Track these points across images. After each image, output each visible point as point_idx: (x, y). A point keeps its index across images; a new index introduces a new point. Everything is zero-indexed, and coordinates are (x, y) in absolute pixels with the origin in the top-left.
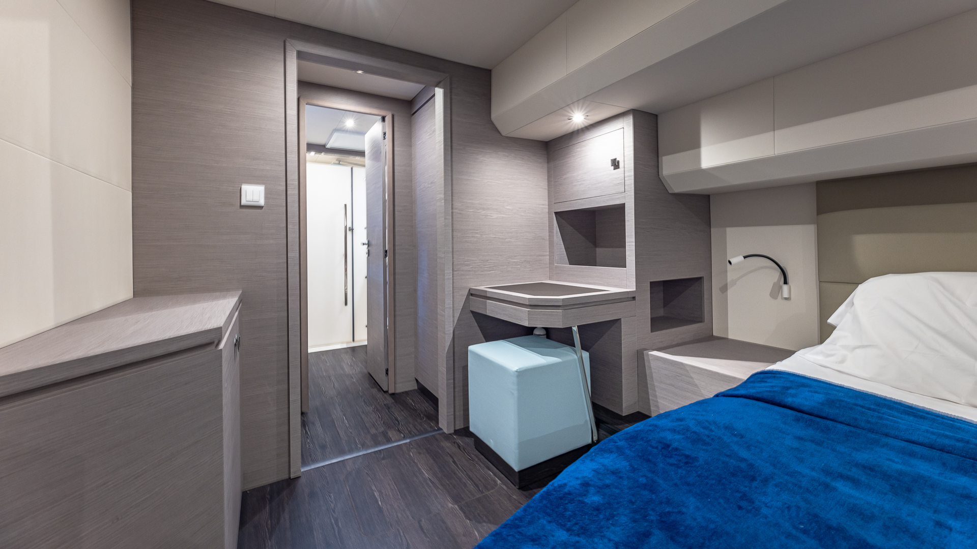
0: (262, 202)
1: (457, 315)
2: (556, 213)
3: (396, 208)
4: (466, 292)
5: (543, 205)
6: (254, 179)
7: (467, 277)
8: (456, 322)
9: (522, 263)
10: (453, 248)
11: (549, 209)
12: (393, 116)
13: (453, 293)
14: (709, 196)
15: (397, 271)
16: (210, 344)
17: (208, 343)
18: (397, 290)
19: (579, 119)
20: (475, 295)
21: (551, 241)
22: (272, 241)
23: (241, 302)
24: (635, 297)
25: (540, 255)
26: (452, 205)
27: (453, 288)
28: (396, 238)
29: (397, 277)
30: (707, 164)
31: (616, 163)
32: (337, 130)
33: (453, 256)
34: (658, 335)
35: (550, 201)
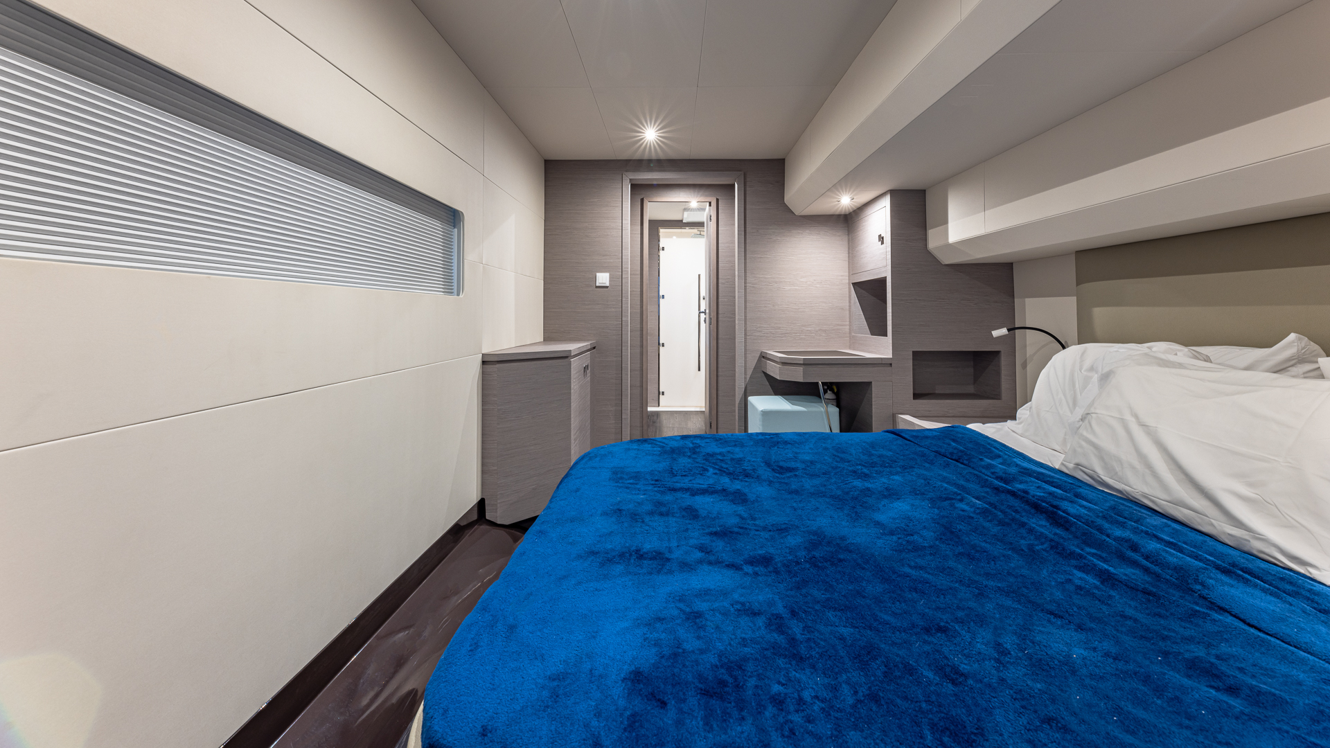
0: (608, 284)
1: (749, 373)
2: (854, 284)
3: (720, 281)
4: (758, 355)
5: (842, 276)
6: (603, 270)
7: (759, 342)
8: (748, 377)
9: (817, 331)
10: (745, 317)
11: (849, 280)
12: (717, 200)
13: (745, 354)
14: (1012, 263)
15: (720, 336)
16: (567, 357)
17: (565, 356)
18: (720, 353)
19: (846, 201)
20: (763, 357)
21: (850, 311)
22: (613, 310)
23: (594, 348)
24: (891, 364)
25: (838, 325)
26: (745, 279)
27: (745, 350)
28: (720, 307)
29: (720, 341)
30: (953, 238)
31: (881, 239)
32: (685, 210)
33: (746, 324)
34: (923, 404)
35: (849, 272)
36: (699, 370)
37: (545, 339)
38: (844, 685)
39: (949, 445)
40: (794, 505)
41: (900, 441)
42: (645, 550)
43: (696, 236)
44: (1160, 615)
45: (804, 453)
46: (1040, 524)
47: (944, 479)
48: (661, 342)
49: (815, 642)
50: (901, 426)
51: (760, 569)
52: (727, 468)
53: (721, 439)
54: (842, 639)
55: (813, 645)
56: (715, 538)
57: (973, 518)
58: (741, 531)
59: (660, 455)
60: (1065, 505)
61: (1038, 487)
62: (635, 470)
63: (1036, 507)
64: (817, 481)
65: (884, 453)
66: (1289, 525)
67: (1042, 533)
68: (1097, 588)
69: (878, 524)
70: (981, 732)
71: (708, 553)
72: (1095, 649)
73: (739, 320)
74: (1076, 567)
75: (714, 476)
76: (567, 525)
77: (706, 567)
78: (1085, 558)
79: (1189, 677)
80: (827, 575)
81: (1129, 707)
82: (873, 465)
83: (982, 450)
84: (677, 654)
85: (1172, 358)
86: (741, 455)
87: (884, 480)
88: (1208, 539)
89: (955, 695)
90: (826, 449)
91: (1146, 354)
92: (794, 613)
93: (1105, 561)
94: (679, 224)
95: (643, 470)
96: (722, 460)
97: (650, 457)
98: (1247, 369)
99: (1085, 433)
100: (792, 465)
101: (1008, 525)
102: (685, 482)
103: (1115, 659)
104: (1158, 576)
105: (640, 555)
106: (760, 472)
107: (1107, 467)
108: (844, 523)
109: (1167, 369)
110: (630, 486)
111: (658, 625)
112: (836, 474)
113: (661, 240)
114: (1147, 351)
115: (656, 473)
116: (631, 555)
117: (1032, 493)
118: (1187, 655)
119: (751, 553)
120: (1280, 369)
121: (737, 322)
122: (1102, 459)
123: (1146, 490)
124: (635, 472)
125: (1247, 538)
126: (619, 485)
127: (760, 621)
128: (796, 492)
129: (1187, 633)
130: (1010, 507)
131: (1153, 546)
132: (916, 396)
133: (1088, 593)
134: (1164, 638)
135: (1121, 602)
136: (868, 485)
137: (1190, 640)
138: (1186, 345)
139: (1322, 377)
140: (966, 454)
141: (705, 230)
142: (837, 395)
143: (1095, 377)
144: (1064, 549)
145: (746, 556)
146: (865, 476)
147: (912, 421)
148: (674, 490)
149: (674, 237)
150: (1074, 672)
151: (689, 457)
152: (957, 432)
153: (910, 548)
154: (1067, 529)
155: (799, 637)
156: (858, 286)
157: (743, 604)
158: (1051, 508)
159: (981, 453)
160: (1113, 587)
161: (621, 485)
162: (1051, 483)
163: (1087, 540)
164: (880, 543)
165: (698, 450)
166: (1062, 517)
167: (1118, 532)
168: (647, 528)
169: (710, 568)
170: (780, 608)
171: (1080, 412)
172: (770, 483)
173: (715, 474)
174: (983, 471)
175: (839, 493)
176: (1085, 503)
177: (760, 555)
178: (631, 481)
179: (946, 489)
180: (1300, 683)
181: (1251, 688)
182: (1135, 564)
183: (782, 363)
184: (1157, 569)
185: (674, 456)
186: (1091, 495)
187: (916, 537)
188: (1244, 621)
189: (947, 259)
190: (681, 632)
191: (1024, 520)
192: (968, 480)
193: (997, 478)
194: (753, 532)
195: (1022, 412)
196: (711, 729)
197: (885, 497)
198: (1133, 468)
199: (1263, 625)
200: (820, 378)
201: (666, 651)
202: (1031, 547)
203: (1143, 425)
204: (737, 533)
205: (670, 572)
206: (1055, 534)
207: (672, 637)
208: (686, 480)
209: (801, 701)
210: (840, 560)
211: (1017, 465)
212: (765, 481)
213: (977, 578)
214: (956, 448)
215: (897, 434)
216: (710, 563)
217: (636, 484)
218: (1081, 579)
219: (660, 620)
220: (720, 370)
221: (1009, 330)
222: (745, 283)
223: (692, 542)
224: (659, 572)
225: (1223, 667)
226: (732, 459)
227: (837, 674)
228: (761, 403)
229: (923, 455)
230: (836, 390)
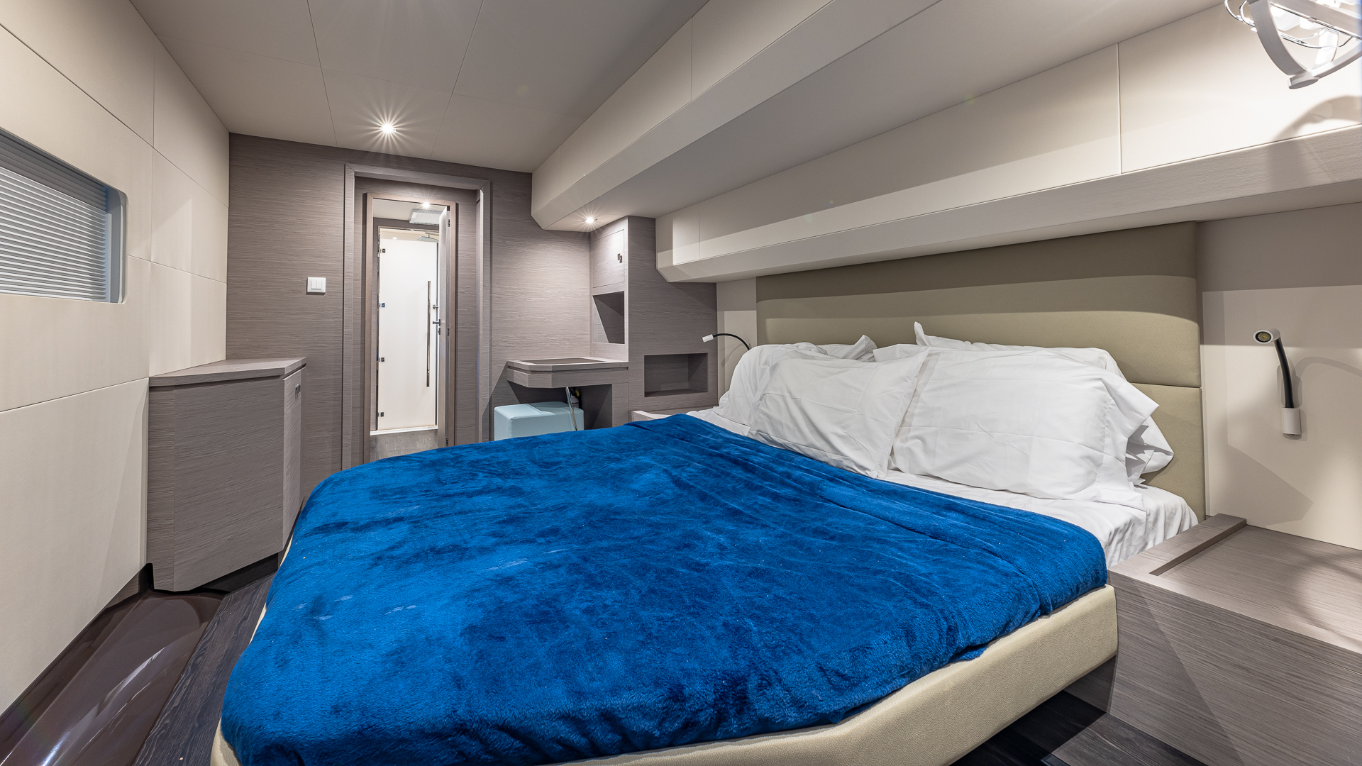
0: (324, 290)
1: (494, 384)
2: (595, 297)
4: (504, 365)
5: (584, 289)
6: (317, 274)
7: (505, 351)
8: (493, 388)
9: (561, 340)
10: (491, 327)
11: (590, 293)
12: (457, 205)
13: (490, 365)
14: (715, 283)
15: (459, 348)
16: (279, 376)
17: (276, 376)
18: (458, 366)
19: (590, 221)
20: (510, 367)
21: (591, 322)
22: (331, 320)
23: (304, 366)
24: (627, 368)
25: (581, 334)
26: (491, 290)
27: (491, 361)
28: (459, 317)
29: (459, 353)
30: (676, 262)
31: (620, 258)
32: (415, 210)
33: (491, 334)
34: (654, 400)
35: (590, 286)
36: (428, 385)
37: (228, 358)
38: (631, 590)
39: (676, 428)
40: (566, 489)
41: (640, 431)
42: (439, 547)
43: (423, 239)
44: (801, 511)
45: (563, 449)
46: (738, 472)
47: (675, 454)
48: (380, 357)
49: (606, 572)
50: (636, 420)
51: (552, 538)
52: (496, 471)
53: (480, 447)
54: (624, 566)
55: (605, 574)
56: (504, 525)
57: (697, 476)
58: (527, 515)
59: (420, 469)
60: (752, 458)
61: (736, 449)
62: (398, 486)
63: (735, 462)
64: (580, 469)
65: (629, 440)
66: (858, 448)
67: (740, 478)
68: (771, 504)
69: (634, 491)
70: (715, 590)
71: (501, 537)
72: (770, 535)
73: (484, 330)
74: (759, 494)
75: (485, 478)
76: (339, 546)
77: (505, 547)
78: (764, 488)
79: (814, 537)
80: (604, 531)
81: (787, 558)
82: (622, 451)
83: (698, 430)
84: (501, 607)
85: (808, 353)
86: (507, 459)
87: (632, 461)
88: (824, 464)
89: (699, 577)
90: (581, 443)
91: (796, 351)
92: (585, 560)
93: (774, 488)
94: (404, 224)
95: (407, 485)
96: (489, 465)
97: (410, 472)
98: (843, 358)
99: (762, 408)
100: (556, 459)
101: (719, 476)
102: (458, 488)
103: (780, 537)
104: (800, 490)
105: (437, 552)
106: (528, 469)
107: (775, 430)
108: (609, 495)
109: (805, 360)
110: (398, 500)
111: (476, 594)
112: (594, 461)
113: (381, 240)
114: (796, 348)
115: (423, 485)
116: (427, 553)
117: (732, 453)
118: (814, 527)
119: (540, 529)
120: (858, 358)
121: (481, 332)
122: (772, 424)
123: (795, 441)
124: (399, 488)
125: (841, 460)
126: (384, 501)
127: (562, 571)
128: (565, 480)
129: (814, 517)
130: (720, 465)
131: (798, 473)
132: (647, 394)
133: (766, 507)
134: (803, 522)
135: (783, 508)
136: (620, 466)
137: (815, 520)
138: (816, 345)
139: (875, 361)
140: (689, 434)
141: (440, 233)
142: (579, 398)
143: (768, 368)
144: (752, 485)
145: (536, 532)
146: (618, 460)
147: (642, 415)
148: (449, 496)
149: (395, 238)
150: (760, 549)
151: (454, 466)
152: (680, 419)
153: (658, 502)
154: (754, 473)
155: (593, 572)
156: (598, 298)
157: (545, 563)
158: (744, 461)
159: (699, 432)
160: (778, 502)
161: (388, 501)
162: (743, 446)
163: (765, 477)
164: (638, 503)
165: (461, 459)
166: (751, 465)
167: (781, 469)
168: (433, 530)
169: (507, 547)
170: (575, 559)
171: (759, 394)
172: (540, 476)
173: (486, 477)
174: (701, 444)
175: (600, 475)
176: (763, 455)
177: (548, 529)
178: (398, 496)
179: (677, 460)
180: (859, 527)
181: (840, 534)
182: (789, 486)
183: (532, 371)
184: (800, 486)
185: (437, 467)
186: (766, 449)
187: (661, 495)
188: (838, 505)
189: (671, 278)
190: (499, 593)
191: (729, 471)
192: (691, 452)
193: (711, 447)
194: (537, 514)
195: (723, 400)
196: (546, 640)
197: (635, 472)
198: (788, 427)
199: (846, 504)
200: (567, 383)
201: (491, 608)
202: (734, 488)
203: (793, 398)
204: (524, 517)
205: (471, 557)
206: (747, 477)
207: (493, 598)
208: (458, 486)
209: (605, 606)
210: (612, 520)
211: (722, 437)
212: (534, 475)
213: (703, 512)
214: (681, 431)
215: (636, 425)
216: (506, 544)
217: (405, 498)
218: (762, 500)
219: (475, 590)
220: (458, 383)
221: (714, 336)
222: (491, 293)
223: (484, 532)
224: (461, 559)
225: (829, 528)
226: (498, 463)
227: (625, 585)
228: (509, 413)
229: (658, 439)
230: (578, 395)
